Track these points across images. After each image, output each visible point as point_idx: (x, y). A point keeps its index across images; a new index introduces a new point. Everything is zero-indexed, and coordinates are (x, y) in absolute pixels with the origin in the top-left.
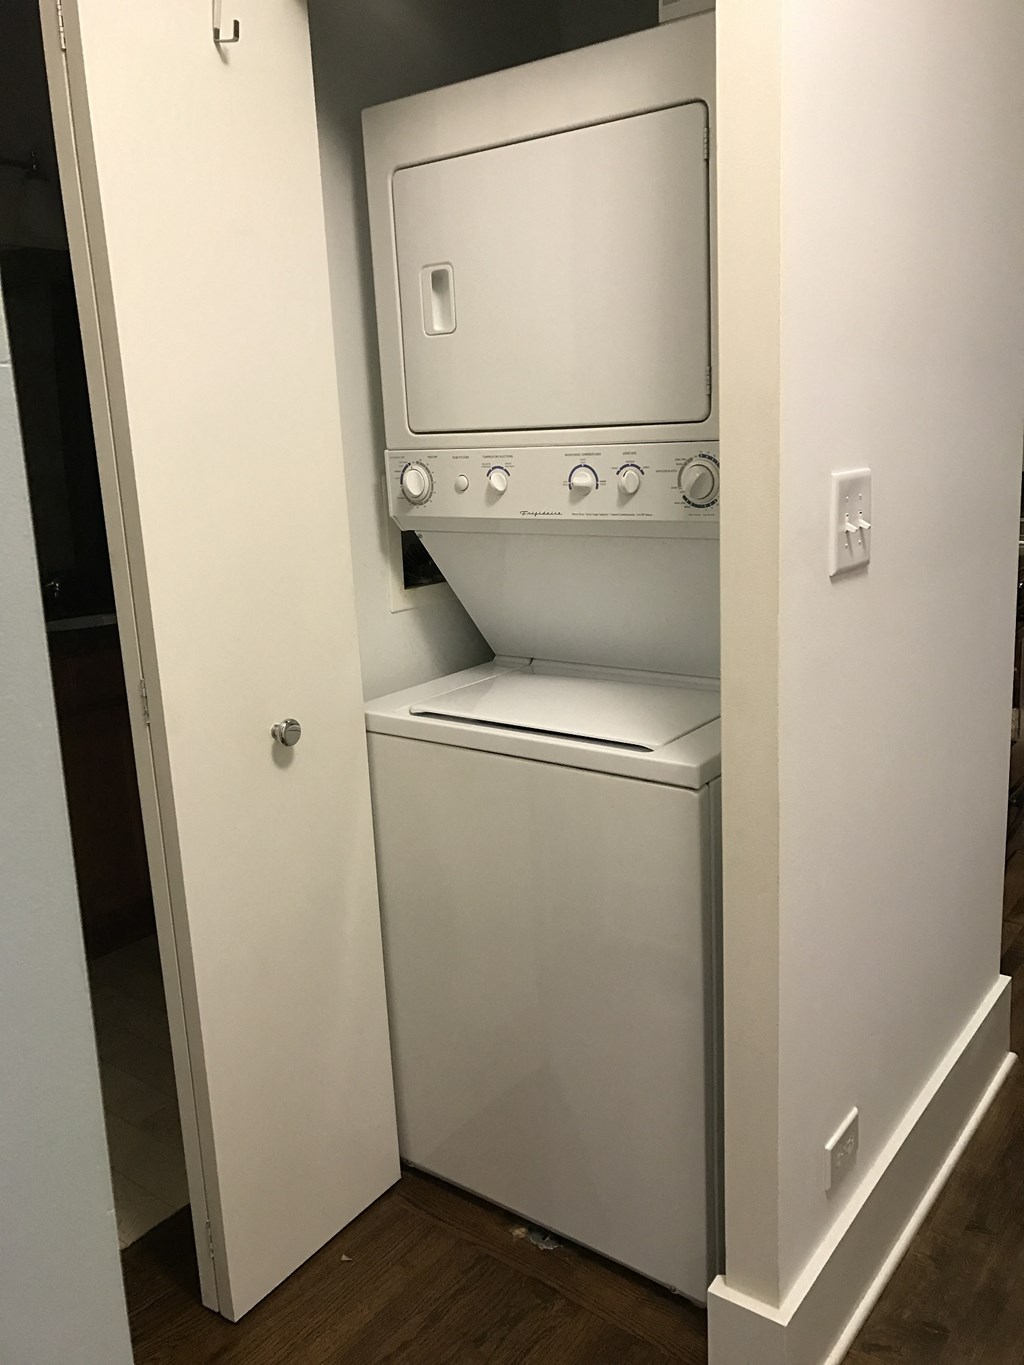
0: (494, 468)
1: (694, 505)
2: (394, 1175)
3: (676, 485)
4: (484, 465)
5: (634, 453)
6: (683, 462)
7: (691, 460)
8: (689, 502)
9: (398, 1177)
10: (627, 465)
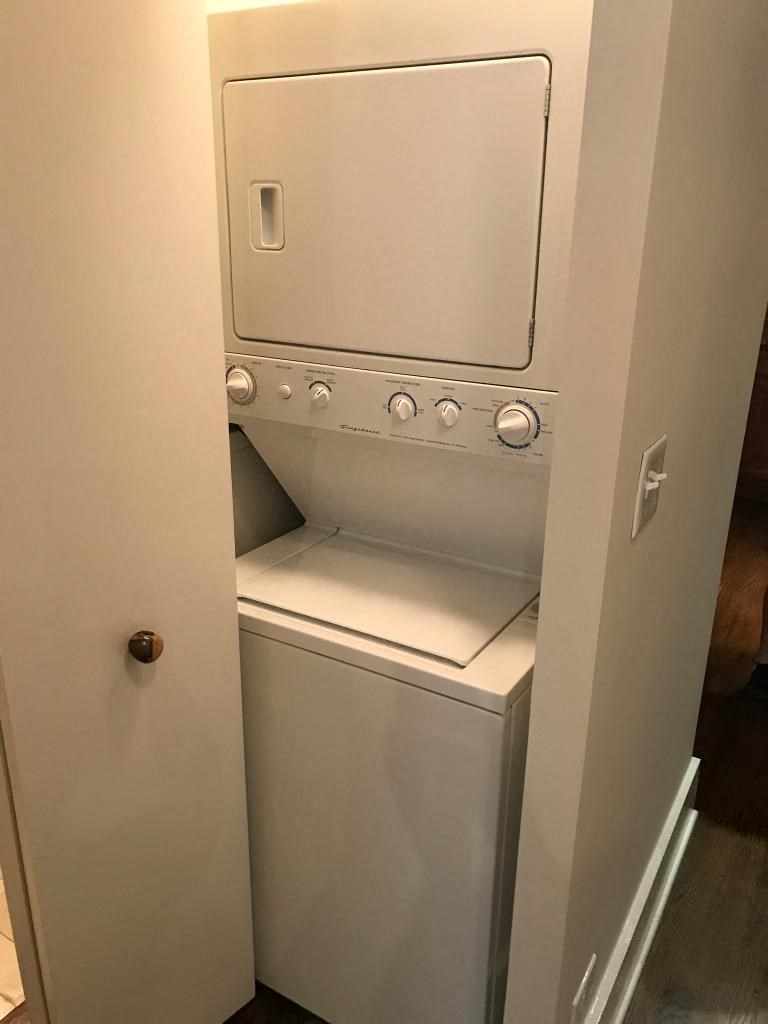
0: (316, 382)
1: (508, 445)
2: (251, 994)
3: (492, 424)
4: (307, 378)
5: (452, 389)
6: (501, 404)
7: (507, 404)
8: (503, 442)
9: (253, 995)
10: (445, 400)
